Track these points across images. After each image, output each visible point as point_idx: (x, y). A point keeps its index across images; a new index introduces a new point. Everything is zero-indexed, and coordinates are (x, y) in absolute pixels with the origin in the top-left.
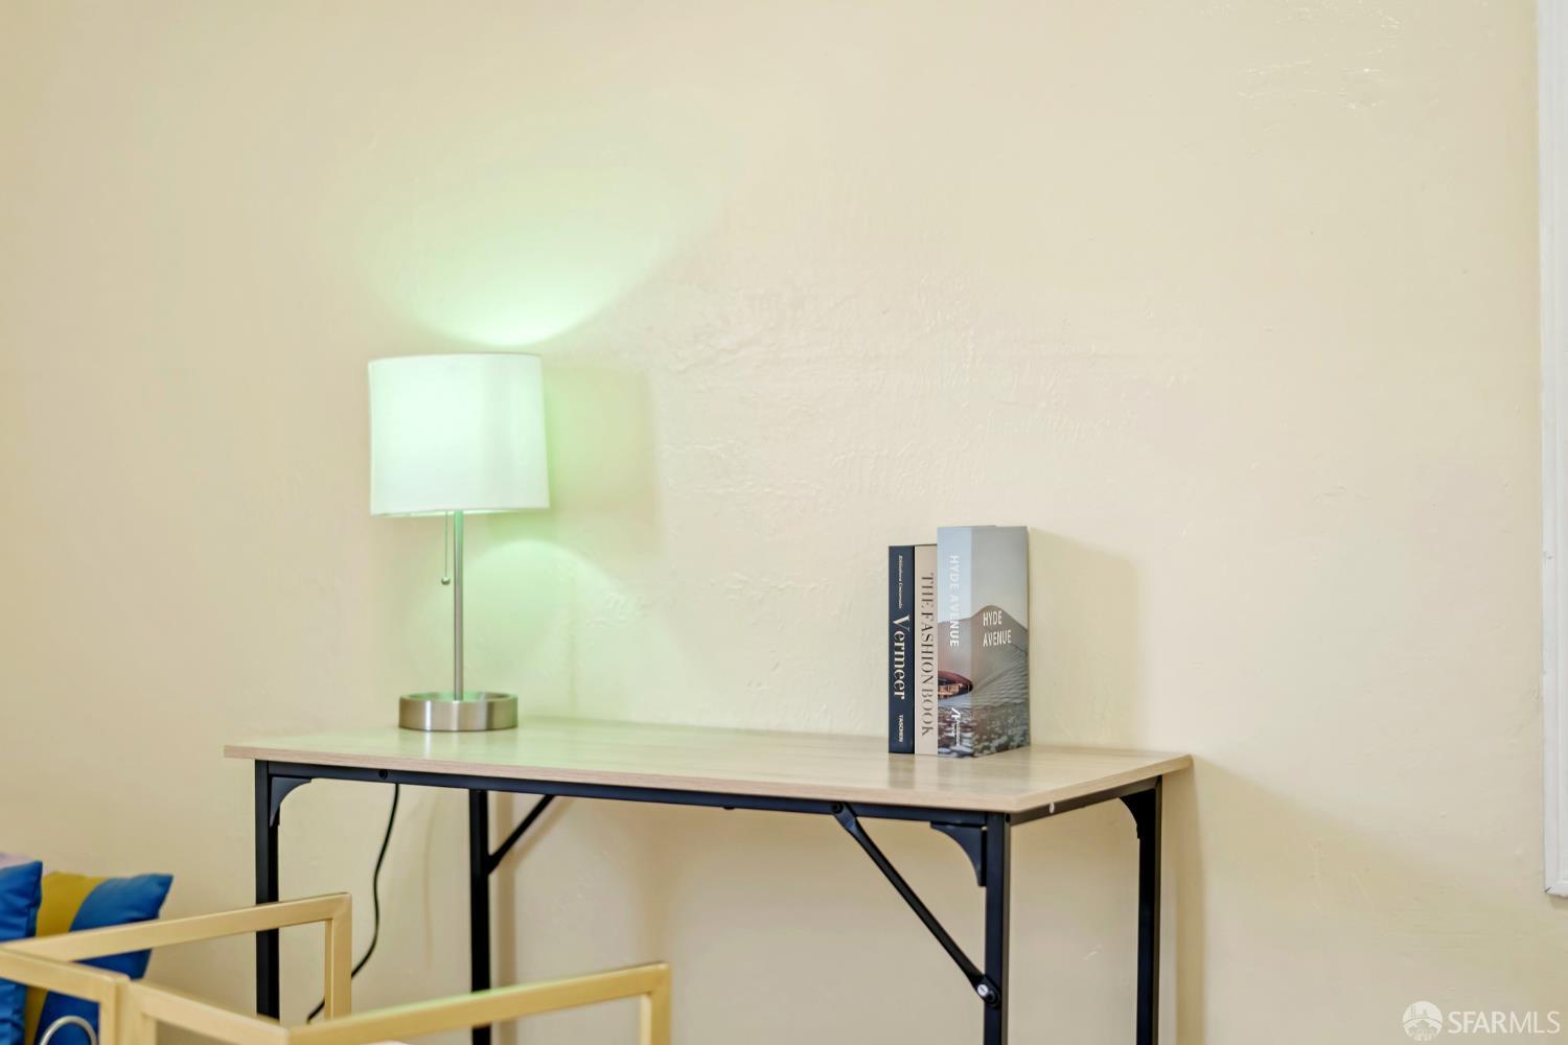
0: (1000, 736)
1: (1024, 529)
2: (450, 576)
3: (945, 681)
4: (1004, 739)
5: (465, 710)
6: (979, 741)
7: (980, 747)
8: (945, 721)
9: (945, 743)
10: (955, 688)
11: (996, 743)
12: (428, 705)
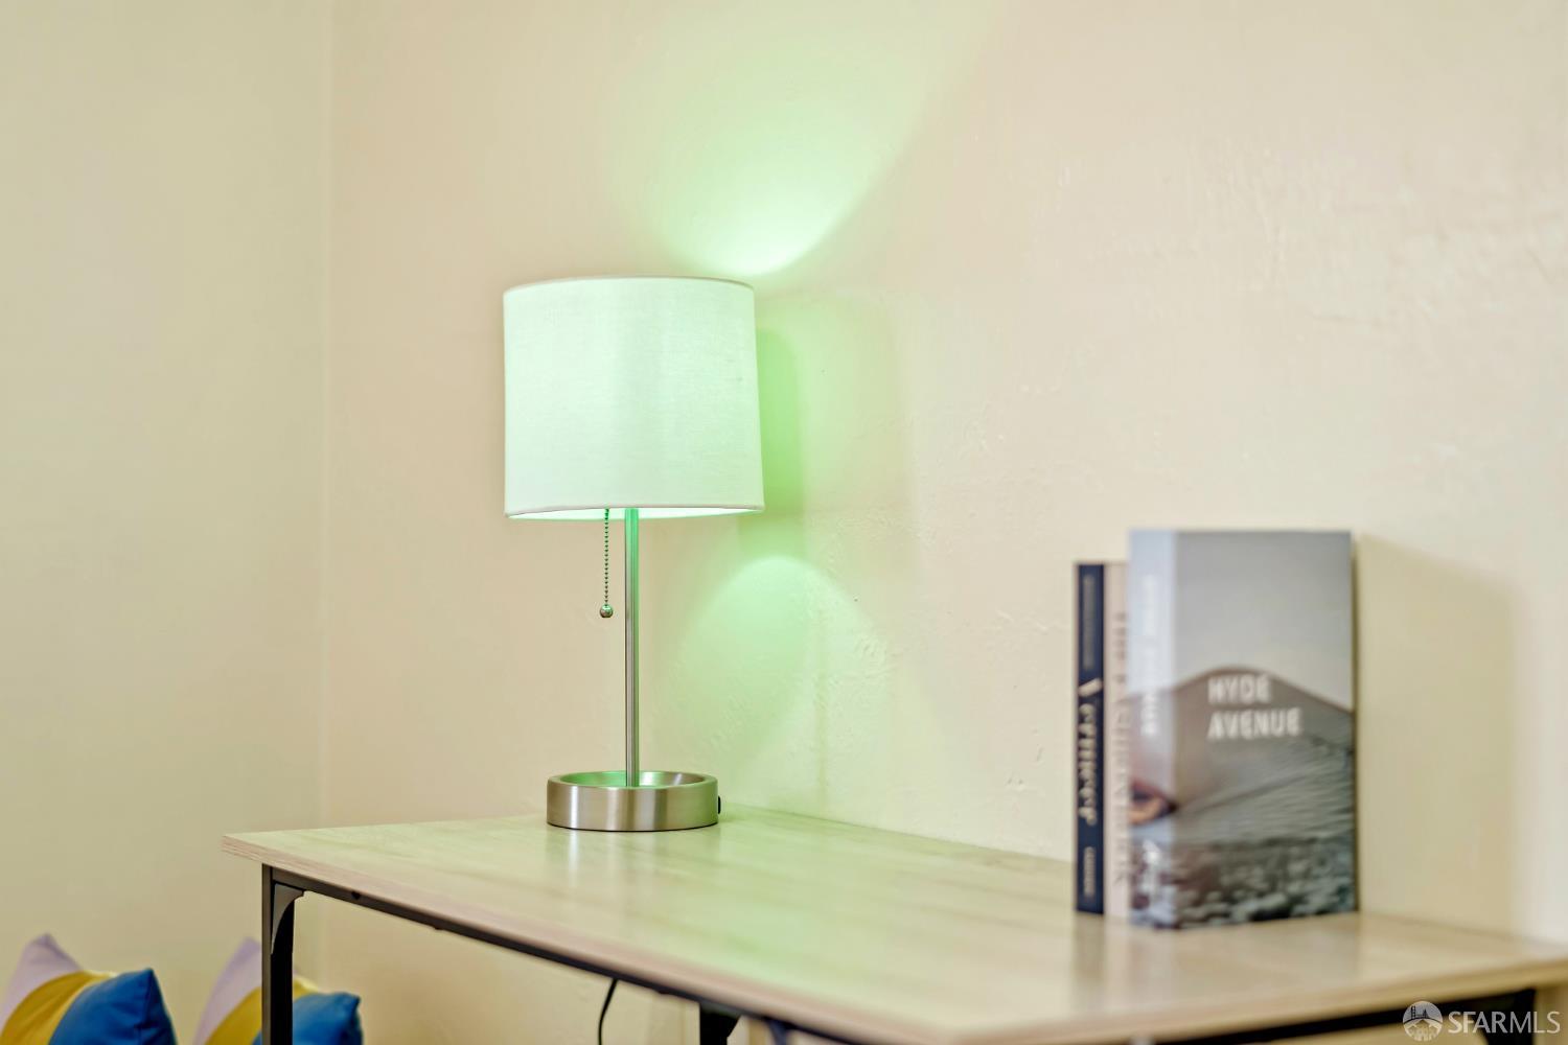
0: (1261, 895)
1: (1344, 538)
2: (618, 606)
3: (1140, 795)
4: (1274, 901)
5: (630, 798)
6: (1197, 903)
7: (1200, 912)
8: (1139, 866)
9: (1140, 902)
10: (1153, 807)
11: (1252, 905)
12: (574, 790)
